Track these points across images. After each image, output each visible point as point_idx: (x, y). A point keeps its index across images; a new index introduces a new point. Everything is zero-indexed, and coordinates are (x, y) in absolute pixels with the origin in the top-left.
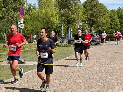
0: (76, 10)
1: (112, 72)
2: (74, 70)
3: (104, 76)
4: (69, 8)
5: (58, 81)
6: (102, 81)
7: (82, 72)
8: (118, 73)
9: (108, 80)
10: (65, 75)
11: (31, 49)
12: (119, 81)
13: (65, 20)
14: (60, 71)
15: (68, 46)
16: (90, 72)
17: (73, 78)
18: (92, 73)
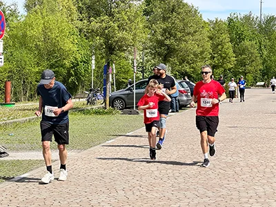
0: (129, 19)
1: (231, 172)
2: (137, 169)
3: (214, 181)
4: (111, 15)
5: (103, 197)
6: (210, 194)
7: (156, 173)
8: (245, 174)
9: (224, 192)
10: (118, 182)
11: (15, 120)
12: (251, 193)
13: (102, 45)
14: (103, 172)
15: (110, 113)
16: (178, 174)
17: (139, 187)
18: (184, 175)
